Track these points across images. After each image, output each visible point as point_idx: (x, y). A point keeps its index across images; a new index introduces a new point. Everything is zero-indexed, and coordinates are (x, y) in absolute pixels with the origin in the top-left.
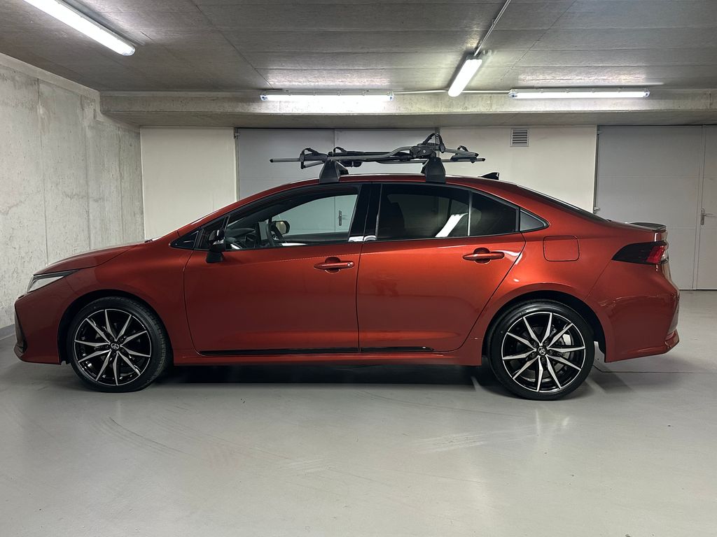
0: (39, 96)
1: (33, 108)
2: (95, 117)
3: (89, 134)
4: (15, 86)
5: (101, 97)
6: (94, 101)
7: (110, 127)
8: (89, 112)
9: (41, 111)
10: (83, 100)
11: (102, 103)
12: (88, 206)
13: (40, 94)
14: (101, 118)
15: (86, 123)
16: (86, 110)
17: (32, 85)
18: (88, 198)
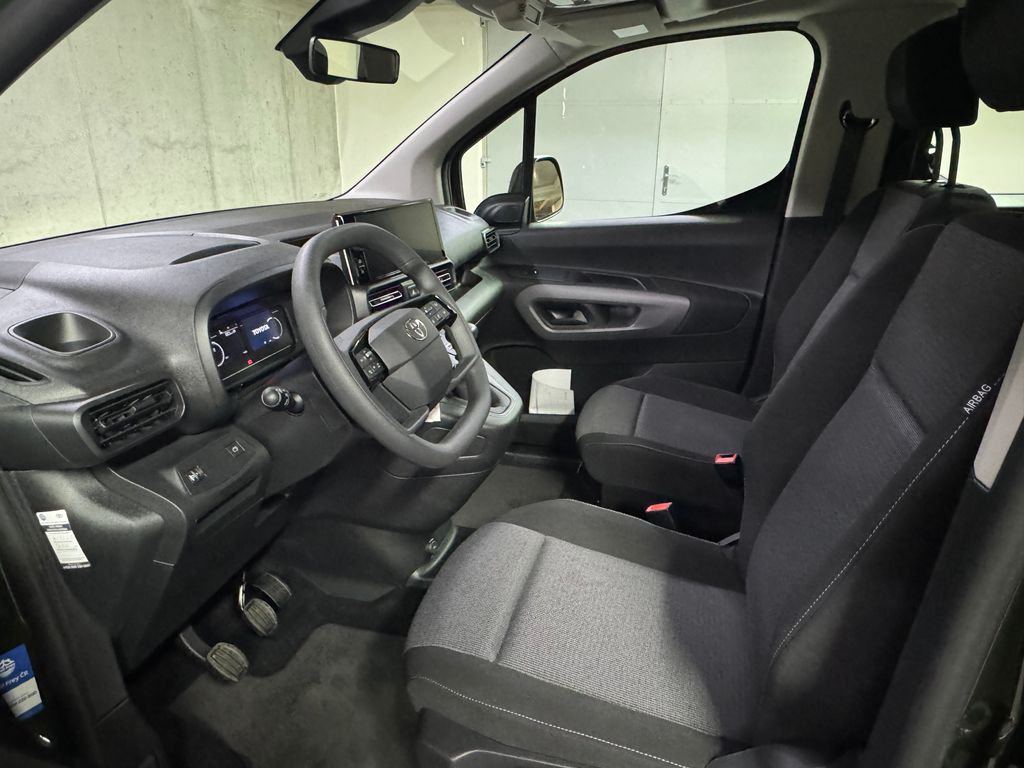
12: (210, 162)
18: (209, 147)
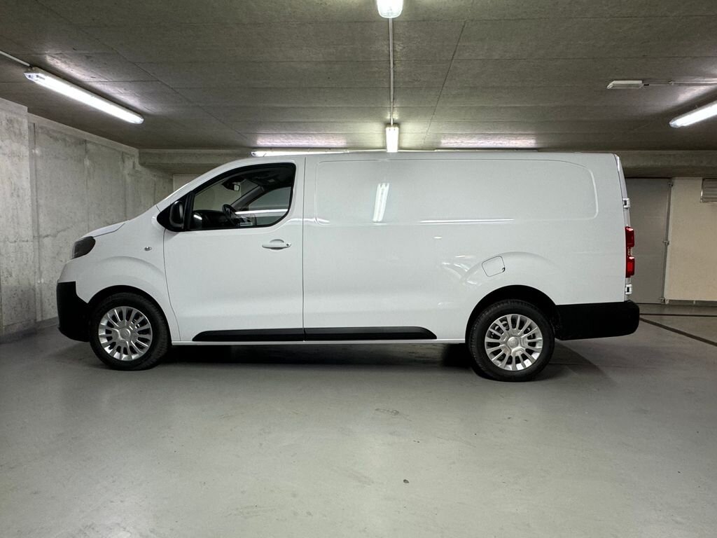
0: (86, 152)
1: (81, 161)
2: (134, 167)
3: (128, 179)
4: (66, 145)
5: (140, 153)
6: (133, 156)
7: (146, 174)
8: (129, 164)
9: (87, 163)
10: (123, 156)
11: (140, 157)
13: (87, 151)
14: (139, 167)
15: (126, 172)
16: (127, 163)
17: (80, 144)
